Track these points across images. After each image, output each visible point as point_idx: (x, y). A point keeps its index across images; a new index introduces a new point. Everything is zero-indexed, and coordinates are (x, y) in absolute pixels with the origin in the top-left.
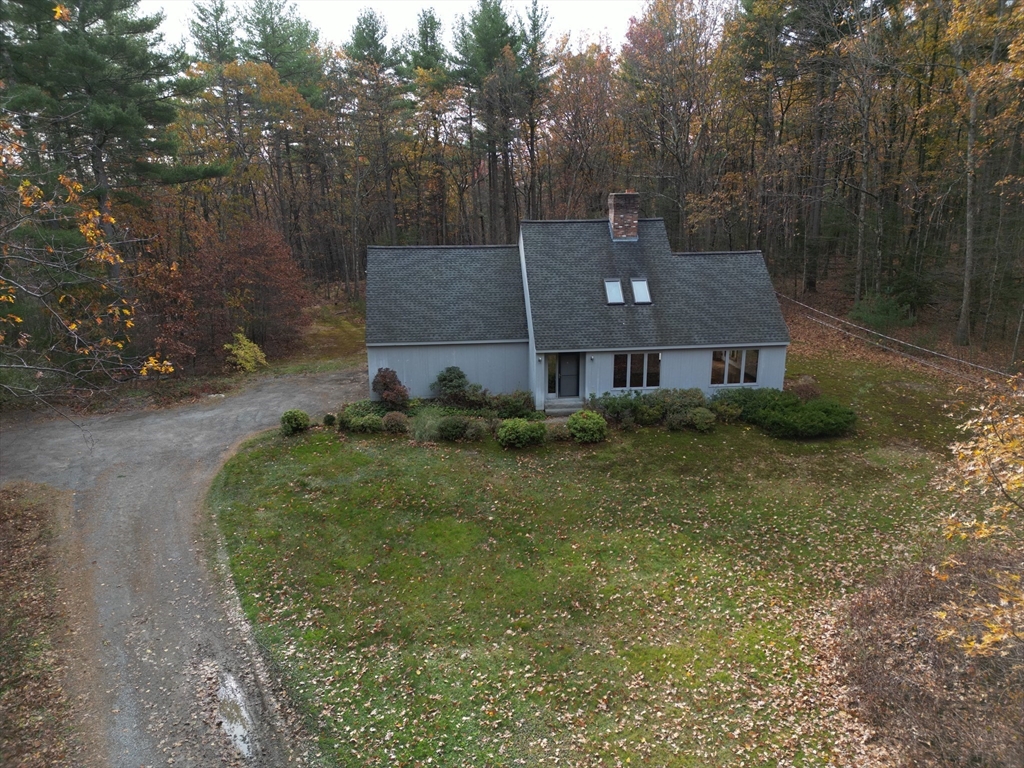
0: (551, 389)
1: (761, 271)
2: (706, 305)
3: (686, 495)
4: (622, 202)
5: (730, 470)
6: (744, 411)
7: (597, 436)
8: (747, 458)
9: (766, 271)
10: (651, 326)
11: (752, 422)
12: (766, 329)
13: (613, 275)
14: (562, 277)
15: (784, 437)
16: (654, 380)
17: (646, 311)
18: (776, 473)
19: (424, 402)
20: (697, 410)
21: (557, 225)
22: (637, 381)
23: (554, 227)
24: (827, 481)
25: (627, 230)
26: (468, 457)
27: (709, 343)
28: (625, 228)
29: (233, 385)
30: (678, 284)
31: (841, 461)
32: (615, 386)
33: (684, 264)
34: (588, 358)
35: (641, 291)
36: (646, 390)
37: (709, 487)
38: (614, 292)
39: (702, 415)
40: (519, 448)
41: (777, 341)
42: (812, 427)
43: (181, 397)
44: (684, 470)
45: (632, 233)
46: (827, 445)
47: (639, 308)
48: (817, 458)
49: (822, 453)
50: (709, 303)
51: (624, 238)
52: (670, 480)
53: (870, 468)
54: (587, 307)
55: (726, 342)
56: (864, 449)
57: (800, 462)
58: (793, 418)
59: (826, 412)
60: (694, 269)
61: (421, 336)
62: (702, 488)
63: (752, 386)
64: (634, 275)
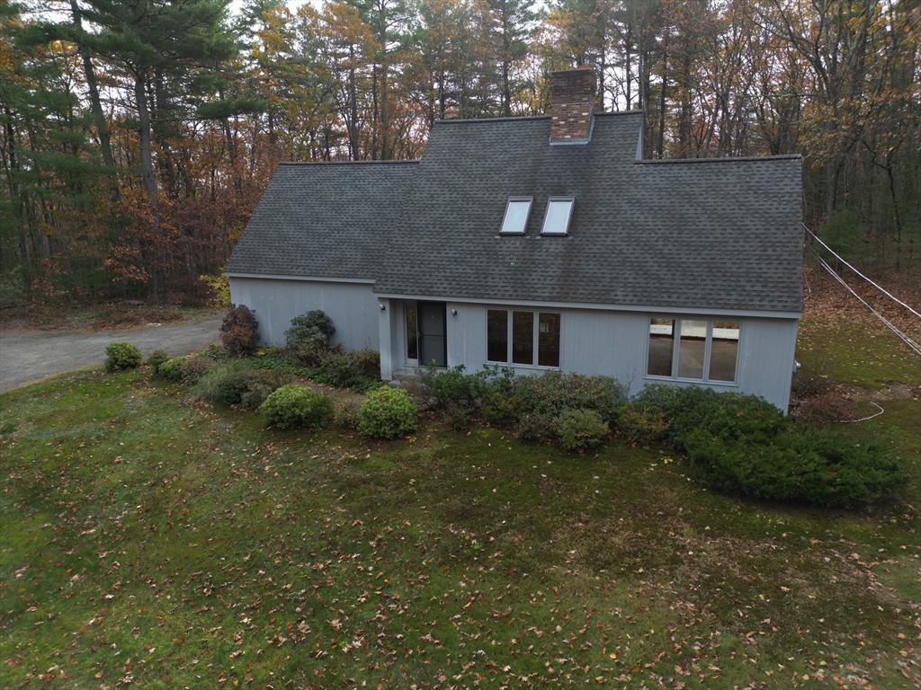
0: (411, 352)
1: (787, 189)
2: (661, 242)
4: (563, 84)
5: (544, 534)
6: (671, 429)
7: (387, 429)
8: (604, 515)
9: (798, 189)
10: (553, 270)
11: (680, 450)
12: (758, 287)
13: (518, 194)
14: (455, 195)
15: (715, 489)
16: (551, 355)
17: (554, 247)
19: (278, 353)
21: (480, 126)
22: (523, 356)
23: (474, 127)
25: (571, 127)
26: (215, 430)
27: (640, 303)
28: (569, 125)
30: (626, 207)
31: (807, 567)
33: (650, 178)
34: (450, 311)
35: (558, 217)
37: (469, 558)
38: (516, 217)
41: (774, 309)
42: (772, 481)
45: (579, 133)
46: (806, 523)
47: (547, 241)
48: (753, 550)
49: (779, 540)
50: (666, 239)
51: (568, 140)
52: (422, 529)
53: (871, 601)
54: (471, 237)
55: (669, 304)
56: (892, 552)
58: (741, 459)
60: (662, 185)
62: (455, 558)
63: (720, 386)
64: (560, 192)
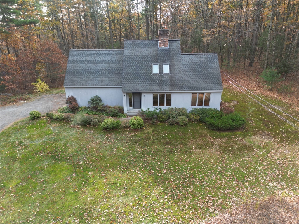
0: (131, 106)
1: (216, 61)
2: (191, 75)
3: (164, 155)
4: (162, 33)
5: (186, 144)
6: (201, 118)
8: (195, 138)
9: (218, 61)
10: (168, 83)
11: (203, 122)
12: (214, 85)
13: (156, 62)
14: (137, 63)
15: (213, 130)
16: (169, 103)
17: (167, 77)
18: (205, 146)
19: (86, 108)
20: (181, 117)
21: (138, 42)
22: (162, 104)
23: (137, 42)
24: (224, 151)
25: (164, 44)
26: (88, 133)
27: (190, 90)
28: (164, 43)
29: (32, 98)
30: (181, 66)
31: (234, 141)
32: (154, 105)
33: (185, 58)
34: (143, 95)
35: (166, 69)
36: (165, 108)
37: (174, 152)
38: (156, 69)
39: (183, 119)
40: (108, 130)
41: (218, 90)
42: (225, 126)
43: (11, 102)
44: (167, 143)
45: (166, 46)
46: (231, 134)
47: (165, 76)
48: (224, 140)
49: (228, 137)
50: (192, 74)
51: (163, 47)
52: (161, 148)
53: (245, 145)
54: (145, 75)
55: (196, 90)
56: (246, 136)
57: (217, 141)
58: (218, 122)
59: (233, 120)
60: (189, 60)
61: (84, 84)
62: (172, 152)
63: (207, 107)
64: (165, 62)
